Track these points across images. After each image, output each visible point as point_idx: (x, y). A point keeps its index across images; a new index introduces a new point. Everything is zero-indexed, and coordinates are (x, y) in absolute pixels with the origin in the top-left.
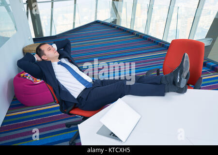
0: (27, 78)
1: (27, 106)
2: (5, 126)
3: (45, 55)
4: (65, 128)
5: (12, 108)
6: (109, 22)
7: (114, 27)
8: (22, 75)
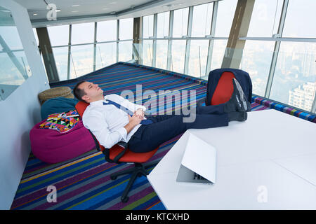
0: (50, 128)
1: (52, 164)
2: (21, 197)
3: (86, 94)
4: (111, 181)
5: (28, 170)
6: (132, 62)
7: (138, 67)
8: (42, 125)
